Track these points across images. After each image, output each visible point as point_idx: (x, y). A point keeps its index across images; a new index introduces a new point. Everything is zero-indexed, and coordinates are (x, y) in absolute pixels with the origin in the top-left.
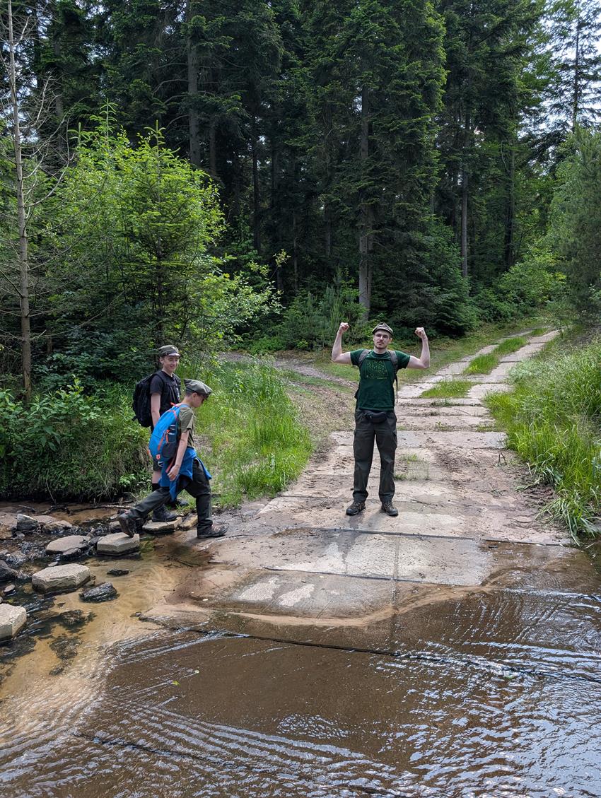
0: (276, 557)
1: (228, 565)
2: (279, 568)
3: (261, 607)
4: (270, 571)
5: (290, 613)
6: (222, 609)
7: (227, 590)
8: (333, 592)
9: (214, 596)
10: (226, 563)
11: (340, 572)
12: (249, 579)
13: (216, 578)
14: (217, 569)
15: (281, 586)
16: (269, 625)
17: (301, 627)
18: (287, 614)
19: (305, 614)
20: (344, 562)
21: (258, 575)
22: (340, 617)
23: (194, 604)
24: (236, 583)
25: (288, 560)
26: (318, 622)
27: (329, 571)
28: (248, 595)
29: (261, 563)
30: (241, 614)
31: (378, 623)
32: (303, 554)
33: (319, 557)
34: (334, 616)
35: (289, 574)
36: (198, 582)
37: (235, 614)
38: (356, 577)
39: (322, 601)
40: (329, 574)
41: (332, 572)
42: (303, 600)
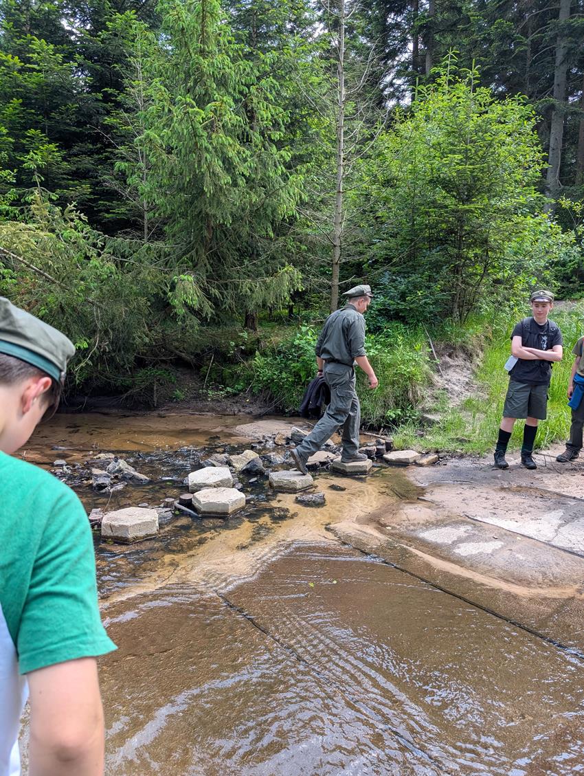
0: (485, 508)
1: (433, 505)
2: (480, 520)
3: (434, 549)
4: (469, 520)
5: (459, 561)
6: (397, 539)
7: (414, 525)
8: (518, 555)
9: (398, 527)
10: (432, 502)
11: (543, 539)
12: (443, 521)
13: (414, 513)
14: (420, 505)
15: (468, 536)
16: (428, 566)
17: (459, 576)
18: (453, 562)
19: (472, 567)
20: (556, 531)
21: (453, 520)
22: (507, 581)
23: (377, 528)
24: (427, 522)
25: (495, 514)
26: (478, 578)
27: (530, 536)
28: (430, 535)
29: (465, 510)
30: (411, 549)
31: (545, 599)
32: (516, 513)
33: (532, 519)
34: (501, 578)
35: (486, 527)
36: (394, 512)
37: (405, 546)
38: (560, 549)
39: (500, 560)
40: (529, 538)
41: (534, 537)
42: (480, 554)
